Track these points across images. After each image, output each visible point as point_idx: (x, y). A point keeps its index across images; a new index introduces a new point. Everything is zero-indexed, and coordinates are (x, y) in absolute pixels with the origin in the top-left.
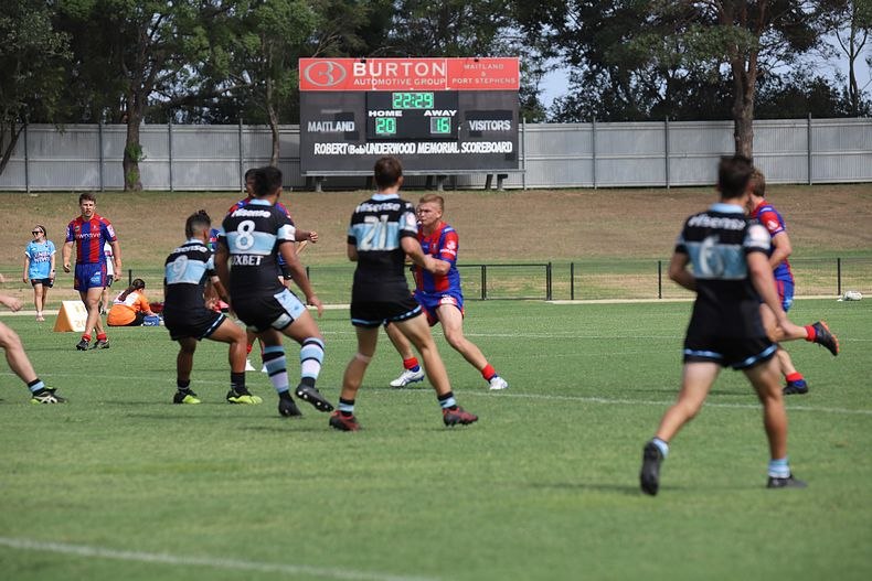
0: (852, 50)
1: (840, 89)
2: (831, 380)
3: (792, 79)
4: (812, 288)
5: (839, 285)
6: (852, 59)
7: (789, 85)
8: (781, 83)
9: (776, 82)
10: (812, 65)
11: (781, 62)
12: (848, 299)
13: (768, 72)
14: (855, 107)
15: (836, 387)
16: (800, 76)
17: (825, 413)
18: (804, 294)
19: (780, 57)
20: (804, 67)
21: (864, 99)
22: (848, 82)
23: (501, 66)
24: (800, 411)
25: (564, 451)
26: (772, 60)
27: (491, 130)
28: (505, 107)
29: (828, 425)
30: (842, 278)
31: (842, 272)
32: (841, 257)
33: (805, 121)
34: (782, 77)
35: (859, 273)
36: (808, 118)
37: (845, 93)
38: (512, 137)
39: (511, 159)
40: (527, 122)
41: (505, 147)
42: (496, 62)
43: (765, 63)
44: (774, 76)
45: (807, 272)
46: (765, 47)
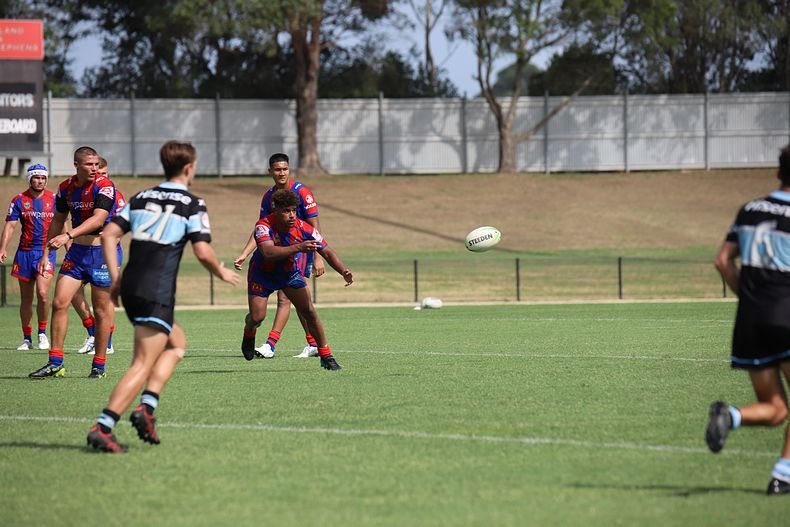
0: (428, 21)
1: (415, 65)
2: (409, 400)
3: (360, 54)
4: (386, 294)
5: (416, 291)
6: (428, 30)
7: (357, 60)
8: (348, 58)
9: (343, 56)
10: (382, 38)
11: (349, 33)
12: (426, 307)
13: (333, 44)
14: (431, 87)
15: (416, 407)
16: (369, 50)
17: (402, 437)
18: (376, 301)
19: (347, 27)
20: (374, 39)
21: (442, 77)
22: (423, 58)
23: (21, 31)
24: (375, 435)
25: (103, 483)
26: (338, 31)
27: (10, 107)
28: (27, 79)
29: (407, 451)
30: (419, 283)
31: (420, 276)
32: (418, 258)
33: (375, 101)
34: (349, 50)
35: (437, 277)
36: (378, 97)
37: (421, 71)
38: (36, 114)
39: (35, 141)
40: (54, 96)
41: (28, 126)
42: (16, 26)
43: (331, 33)
44: (341, 49)
45: (380, 276)
46: (329, 15)
